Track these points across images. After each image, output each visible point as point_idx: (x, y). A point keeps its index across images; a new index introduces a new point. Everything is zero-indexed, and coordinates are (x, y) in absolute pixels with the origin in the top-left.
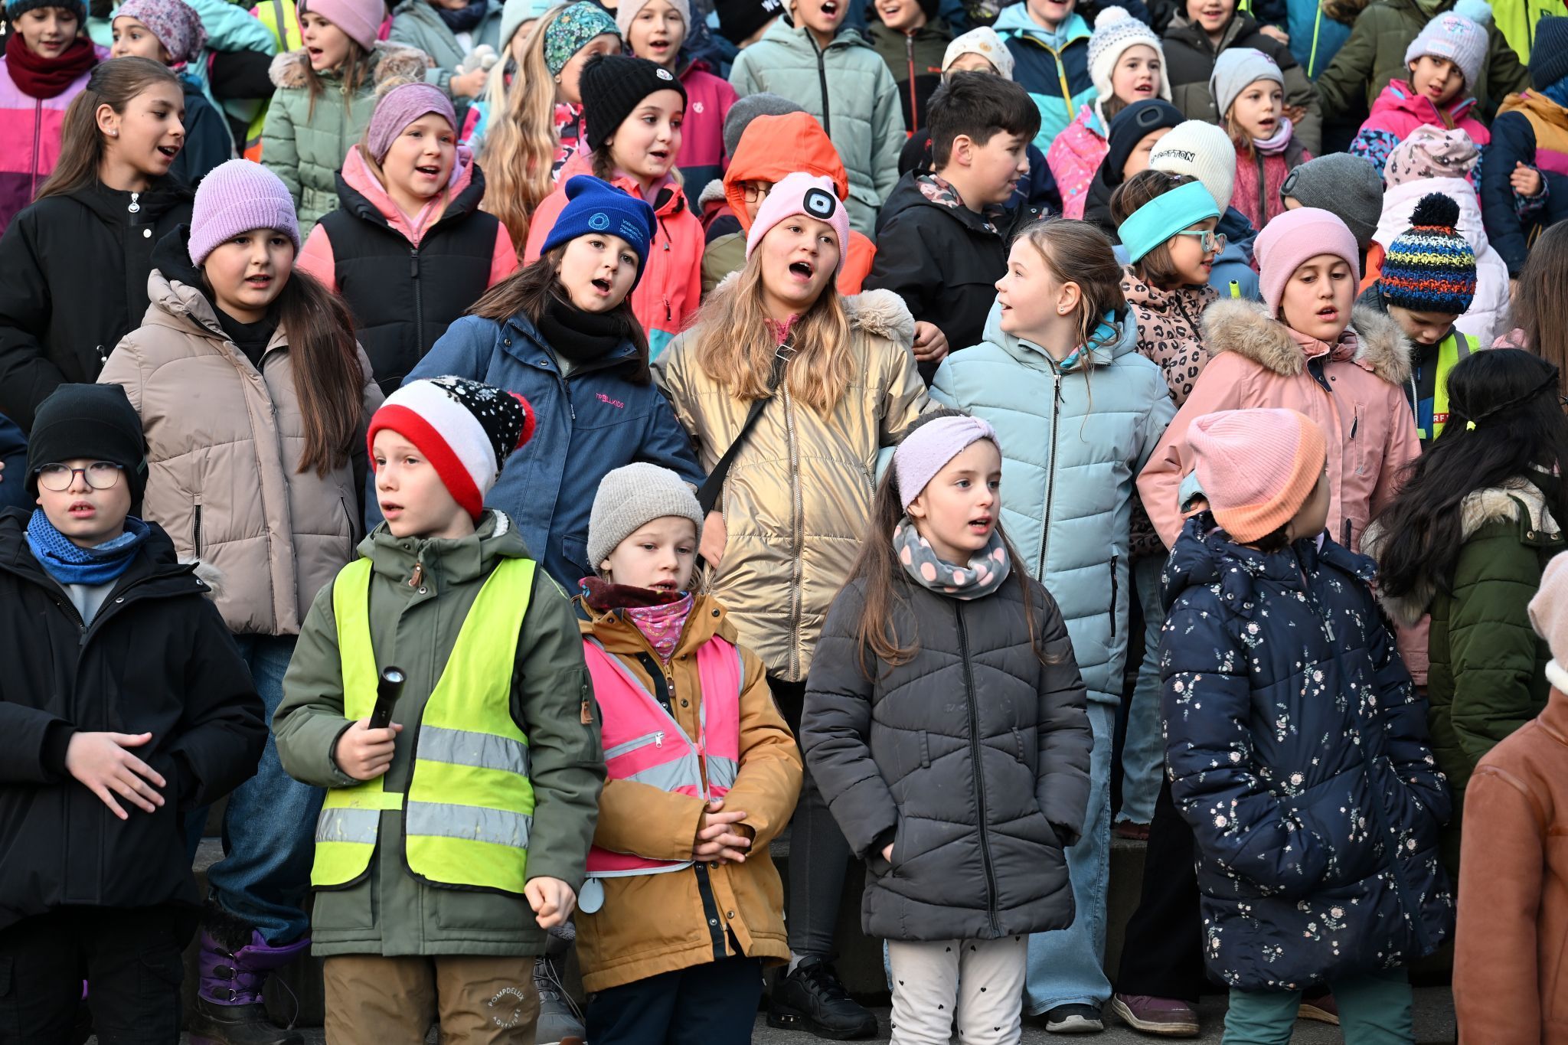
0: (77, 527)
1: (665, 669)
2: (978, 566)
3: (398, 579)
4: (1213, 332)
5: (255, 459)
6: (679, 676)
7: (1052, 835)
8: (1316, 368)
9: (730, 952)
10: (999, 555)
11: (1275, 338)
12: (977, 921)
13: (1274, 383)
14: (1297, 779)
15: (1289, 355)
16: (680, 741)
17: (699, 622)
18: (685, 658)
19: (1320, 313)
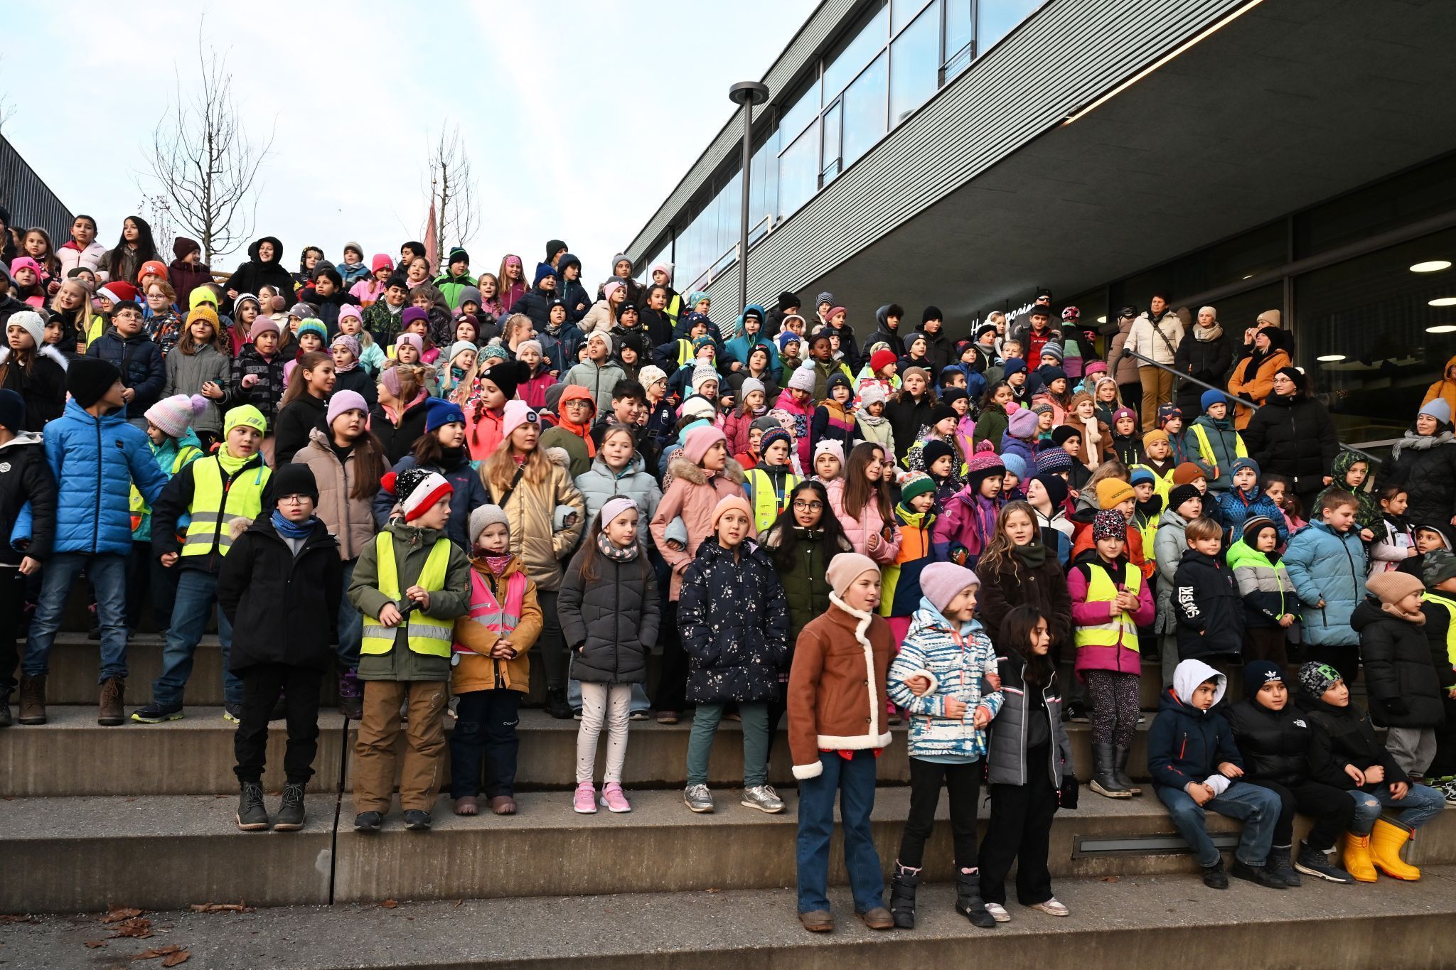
0: (295, 518)
1: (496, 581)
2: (626, 551)
3: (404, 541)
4: (673, 471)
5: (337, 496)
6: (501, 584)
7: (642, 649)
8: (711, 481)
9: (500, 686)
10: (635, 548)
11: (695, 472)
12: (610, 676)
13: (696, 488)
14: (716, 627)
15: (701, 477)
16: (497, 608)
17: (512, 565)
18: (505, 578)
19: (720, 460)
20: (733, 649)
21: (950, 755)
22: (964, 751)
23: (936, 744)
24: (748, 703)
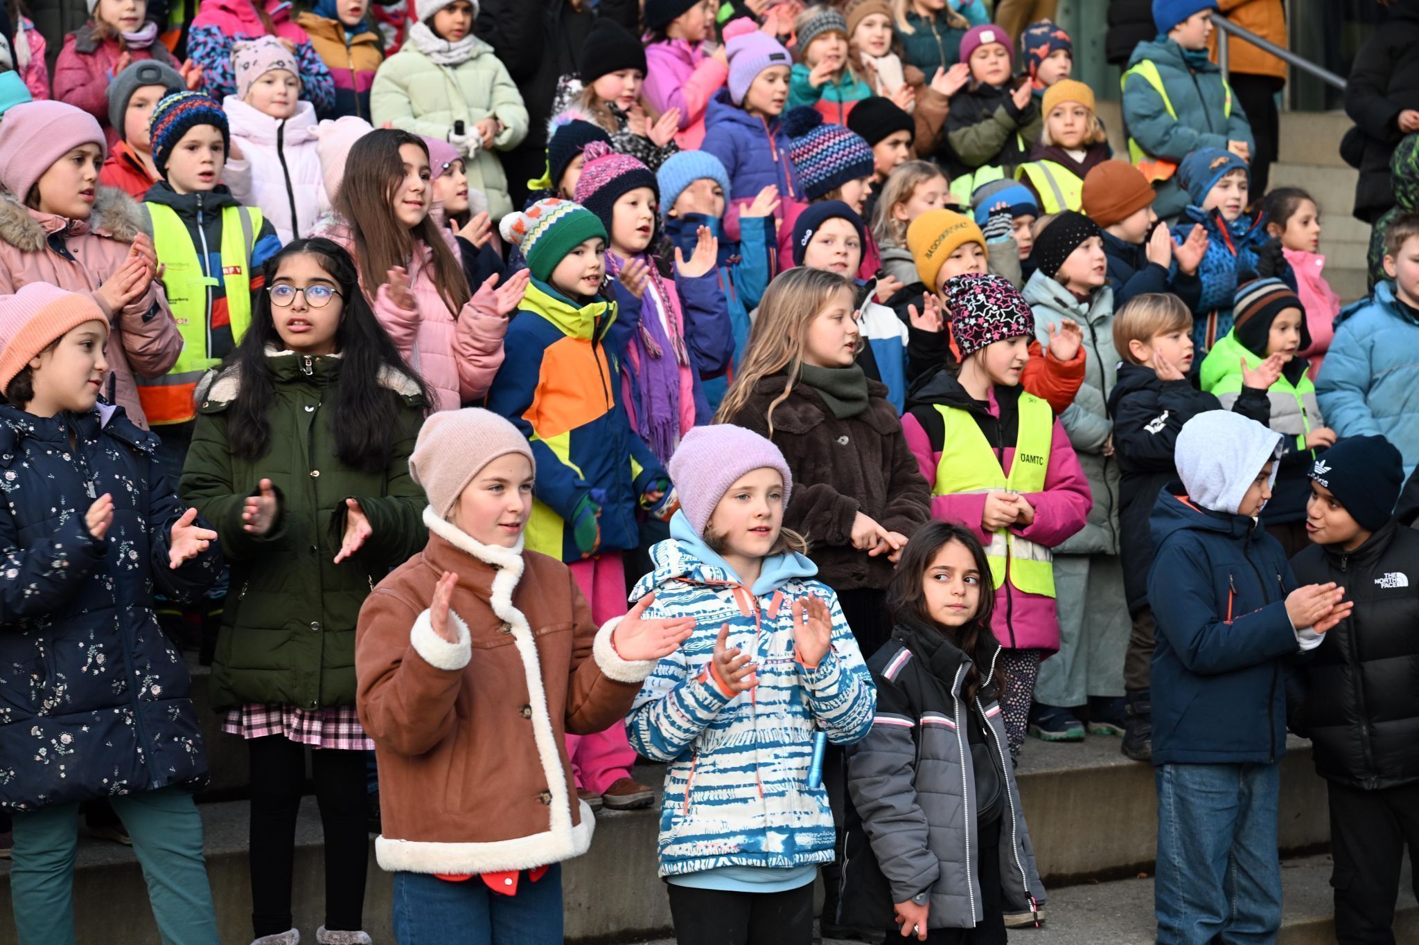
11: (17, 217)
15: (30, 232)
19: (82, 193)
20: (95, 665)
21: (735, 866)
22: (766, 855)
23: (701, 844)
24: (141, 795)
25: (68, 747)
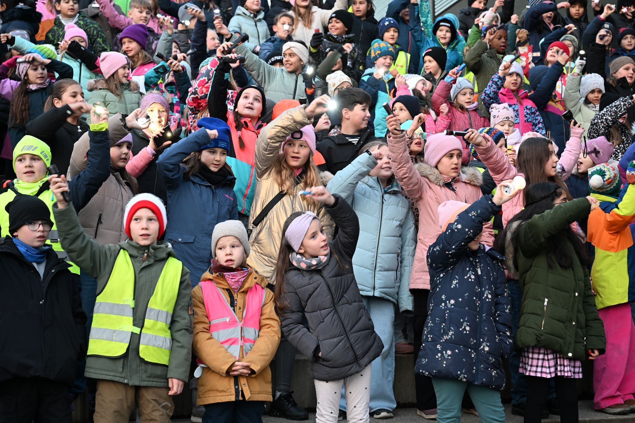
0: (37, 244)
6: (239, 299)
9: (240, 398)
14: (452, 302)
15: (439, 179)
16: (235, 322)
17: (249, 280)
18: (242, 292)
19: (453, 169)
20: (465, 329)
25: (449, 356)
